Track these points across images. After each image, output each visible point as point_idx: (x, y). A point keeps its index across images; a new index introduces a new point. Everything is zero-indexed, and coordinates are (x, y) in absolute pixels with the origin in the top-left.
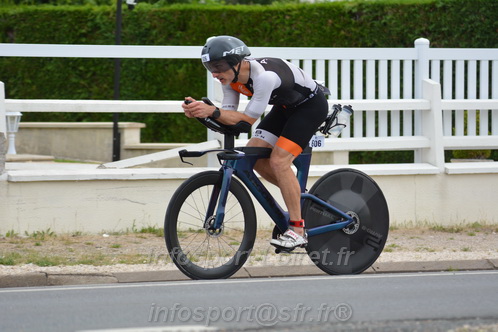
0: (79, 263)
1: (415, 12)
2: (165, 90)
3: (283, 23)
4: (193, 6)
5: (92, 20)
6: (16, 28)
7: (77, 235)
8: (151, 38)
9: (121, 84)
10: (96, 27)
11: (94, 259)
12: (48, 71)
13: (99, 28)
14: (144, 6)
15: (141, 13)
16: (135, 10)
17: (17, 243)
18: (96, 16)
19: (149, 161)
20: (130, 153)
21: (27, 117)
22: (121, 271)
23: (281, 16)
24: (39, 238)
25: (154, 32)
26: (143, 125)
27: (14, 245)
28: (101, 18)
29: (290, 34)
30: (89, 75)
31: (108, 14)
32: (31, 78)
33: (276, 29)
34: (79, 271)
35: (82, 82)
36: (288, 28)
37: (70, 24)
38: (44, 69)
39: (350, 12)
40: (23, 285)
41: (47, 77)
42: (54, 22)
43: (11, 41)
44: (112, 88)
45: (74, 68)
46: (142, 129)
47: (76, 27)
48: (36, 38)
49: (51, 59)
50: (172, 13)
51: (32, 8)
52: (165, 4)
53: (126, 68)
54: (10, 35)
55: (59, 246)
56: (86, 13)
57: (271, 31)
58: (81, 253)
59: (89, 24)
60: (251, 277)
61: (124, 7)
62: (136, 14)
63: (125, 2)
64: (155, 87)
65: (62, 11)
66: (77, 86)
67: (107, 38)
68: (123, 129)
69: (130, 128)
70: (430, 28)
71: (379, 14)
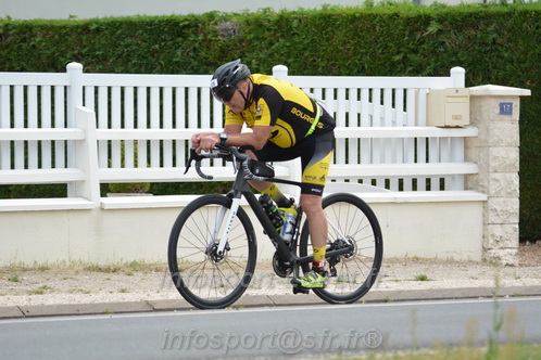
1: (66, 34)
70: (84, 51)
71: (27, 36)
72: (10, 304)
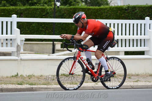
0: (42, 84)
1: (145, 9)
2: (68, 32)
3: (105, 12)
4: (77, 7)
5: (46, 11)
6: (23, 13)
7: (41, 76)
8: (64, 16)
9: (55, 30)
10: (48, 13)
11: (47, 83)
12: (33, 26)
13: (49, 13)
14: (62, 7)
15: (61, 9)
16: (59, 8)
17: (23, 78)
18: (48, 10)
19: (63, 54)
20: (58, 51)
21: (27, 40)
22: (55, 87)
23: (104, 10)
24: (30, 77)
25: (65, 15)
26: (62, 43)
27: (23, 79)
28: (49, 10)
29: (107, 15)
30: (45, 27)
31: (51, 9)
32: (28, 28)
33: (102, 14)
34: (42, 87)
35: (43, 30)
36: (106, 14)
37: (40, 12)
38: (32, 26)
39: (125, 9)
40: (25, 91)
41: (33, 28)
42: (35, 11)
43: (22, 17)
44: (52, 32)
45: (41, 25)
46: (61, 44)
47: (42, 13)
48: (29, 16)
49: (34, 22)
50: (71, 9)
51: (28, 7)
52: (69, 6)
53: (57, 25)
54: (22, 15)
55: (36, 79)
56: (45, 9)
57: (101, 14)
58: (43, 81)
59: (46, 12)
60: (94, 89)
61: (56, 7)
62: (60, 9)
63: (56, 6)
64: (65, 31)
65: (37, 8)
66: (42, 31)
67: (51, 16)
68: (56, 44)
69: (57, 44)
70: (150, 14)
71: (134, 10)
72: (128, 85)
